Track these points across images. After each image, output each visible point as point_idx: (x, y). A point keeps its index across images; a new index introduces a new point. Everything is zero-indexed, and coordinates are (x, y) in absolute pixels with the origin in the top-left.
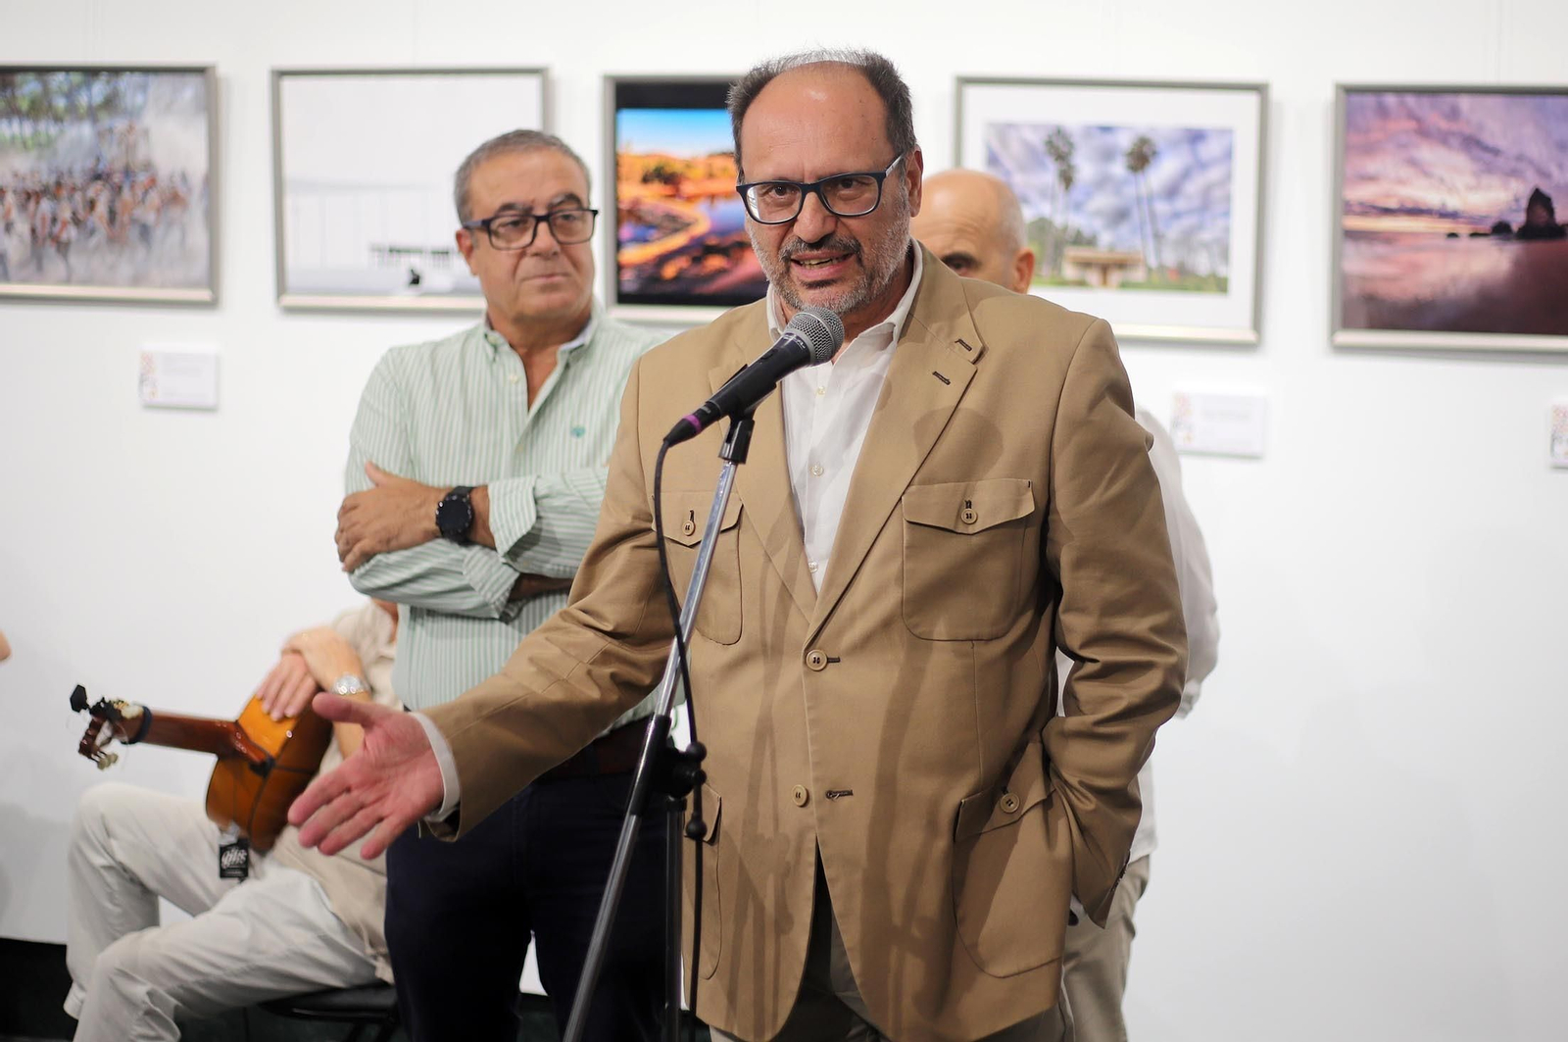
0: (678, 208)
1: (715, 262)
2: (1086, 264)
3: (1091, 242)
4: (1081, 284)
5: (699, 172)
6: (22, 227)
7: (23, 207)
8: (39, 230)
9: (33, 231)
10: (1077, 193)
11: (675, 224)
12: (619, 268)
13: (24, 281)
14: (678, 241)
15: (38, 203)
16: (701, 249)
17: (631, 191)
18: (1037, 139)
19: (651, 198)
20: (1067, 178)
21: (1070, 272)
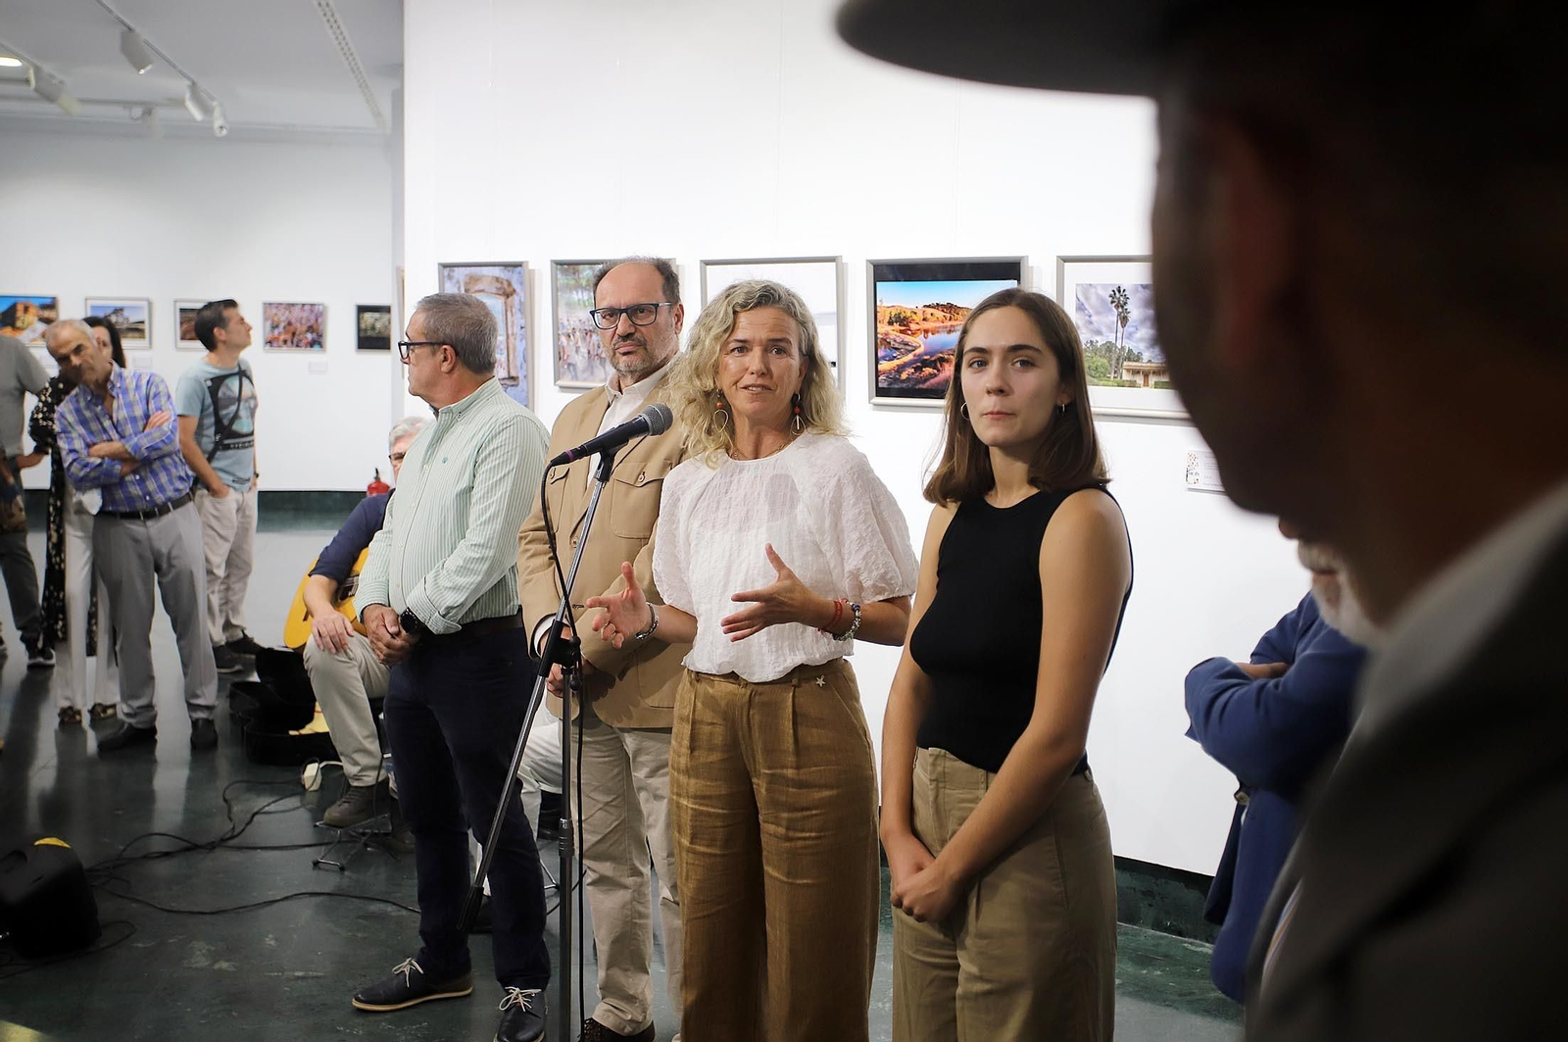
0: (907, 338)
1: (928, 370)
2: (1136, 372)
3: (1138, 358)
4: (1132, 384)
5: (918, 318)
6: (584, 350)
7: (584, 339)
8: (591, 352)
9: (589, 353)
10: (1129, 328)
11: (908, 348)
12: (877, 373)
13: (585, 380)
14: (910, 357)
15: (591, 336)
16: (921, 363)
17: (883, 328)
18: (1106, 294)
19: (893, 332)
20: (1124, 320)
21: (1126, 376)
